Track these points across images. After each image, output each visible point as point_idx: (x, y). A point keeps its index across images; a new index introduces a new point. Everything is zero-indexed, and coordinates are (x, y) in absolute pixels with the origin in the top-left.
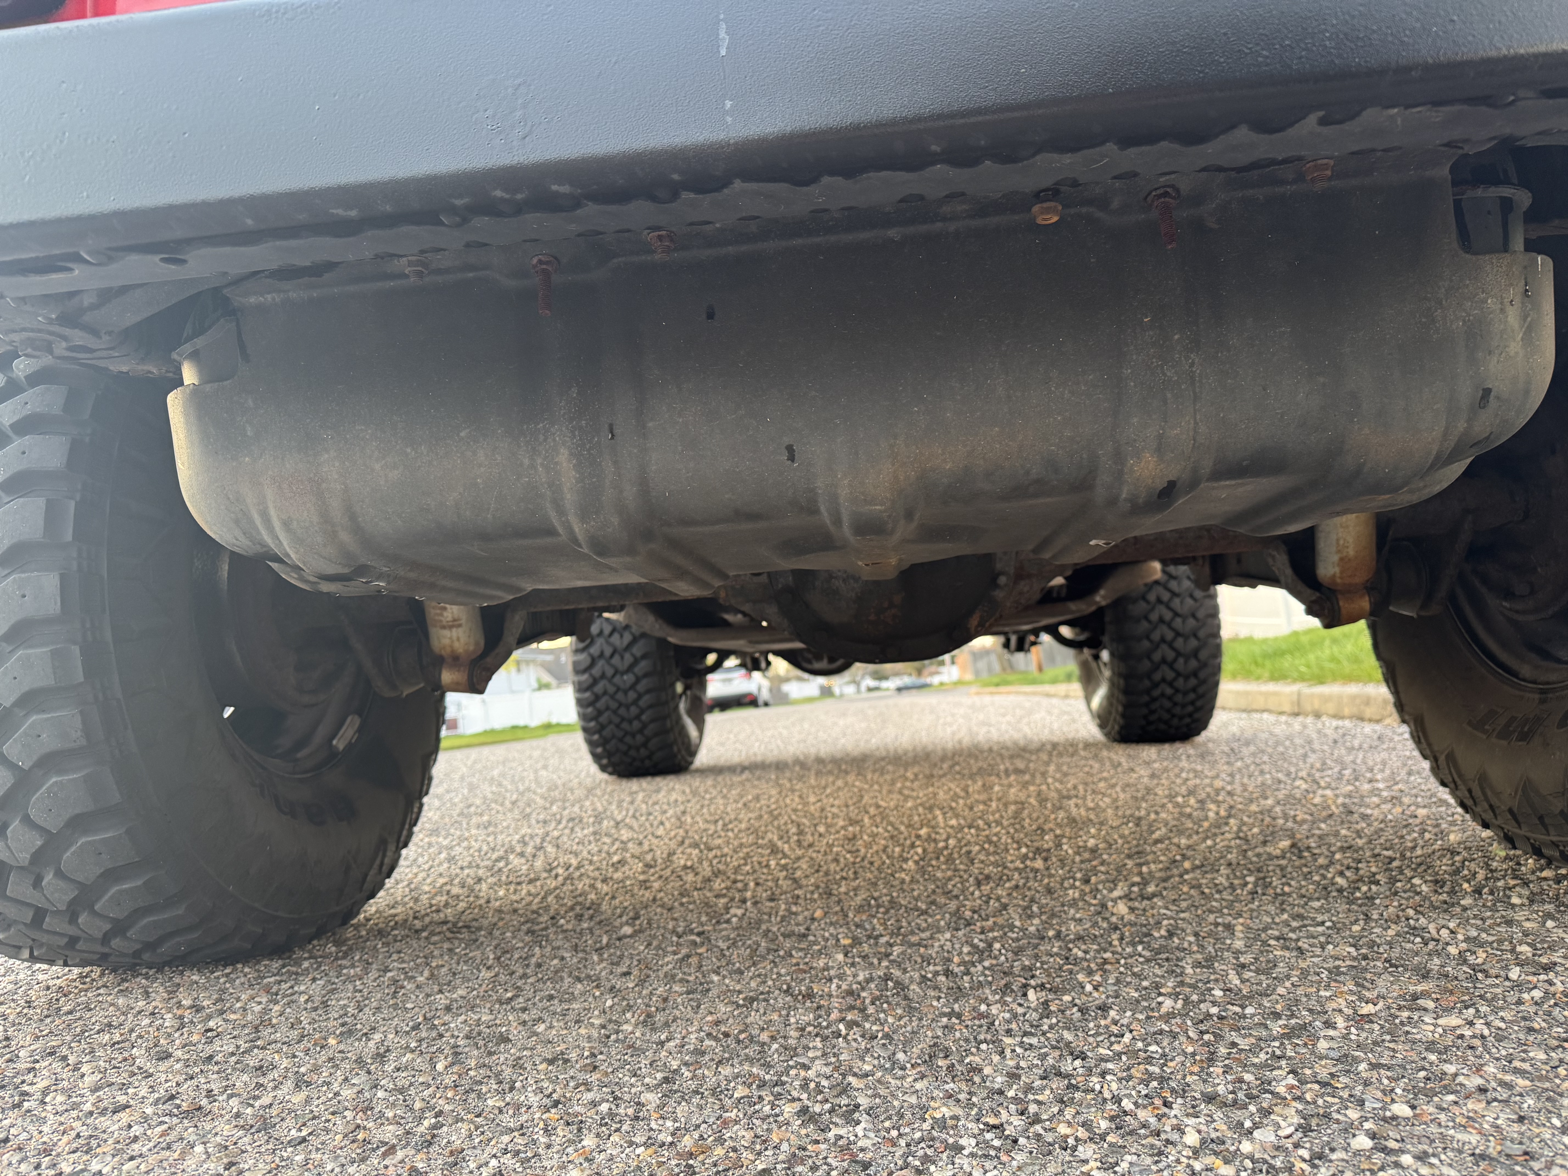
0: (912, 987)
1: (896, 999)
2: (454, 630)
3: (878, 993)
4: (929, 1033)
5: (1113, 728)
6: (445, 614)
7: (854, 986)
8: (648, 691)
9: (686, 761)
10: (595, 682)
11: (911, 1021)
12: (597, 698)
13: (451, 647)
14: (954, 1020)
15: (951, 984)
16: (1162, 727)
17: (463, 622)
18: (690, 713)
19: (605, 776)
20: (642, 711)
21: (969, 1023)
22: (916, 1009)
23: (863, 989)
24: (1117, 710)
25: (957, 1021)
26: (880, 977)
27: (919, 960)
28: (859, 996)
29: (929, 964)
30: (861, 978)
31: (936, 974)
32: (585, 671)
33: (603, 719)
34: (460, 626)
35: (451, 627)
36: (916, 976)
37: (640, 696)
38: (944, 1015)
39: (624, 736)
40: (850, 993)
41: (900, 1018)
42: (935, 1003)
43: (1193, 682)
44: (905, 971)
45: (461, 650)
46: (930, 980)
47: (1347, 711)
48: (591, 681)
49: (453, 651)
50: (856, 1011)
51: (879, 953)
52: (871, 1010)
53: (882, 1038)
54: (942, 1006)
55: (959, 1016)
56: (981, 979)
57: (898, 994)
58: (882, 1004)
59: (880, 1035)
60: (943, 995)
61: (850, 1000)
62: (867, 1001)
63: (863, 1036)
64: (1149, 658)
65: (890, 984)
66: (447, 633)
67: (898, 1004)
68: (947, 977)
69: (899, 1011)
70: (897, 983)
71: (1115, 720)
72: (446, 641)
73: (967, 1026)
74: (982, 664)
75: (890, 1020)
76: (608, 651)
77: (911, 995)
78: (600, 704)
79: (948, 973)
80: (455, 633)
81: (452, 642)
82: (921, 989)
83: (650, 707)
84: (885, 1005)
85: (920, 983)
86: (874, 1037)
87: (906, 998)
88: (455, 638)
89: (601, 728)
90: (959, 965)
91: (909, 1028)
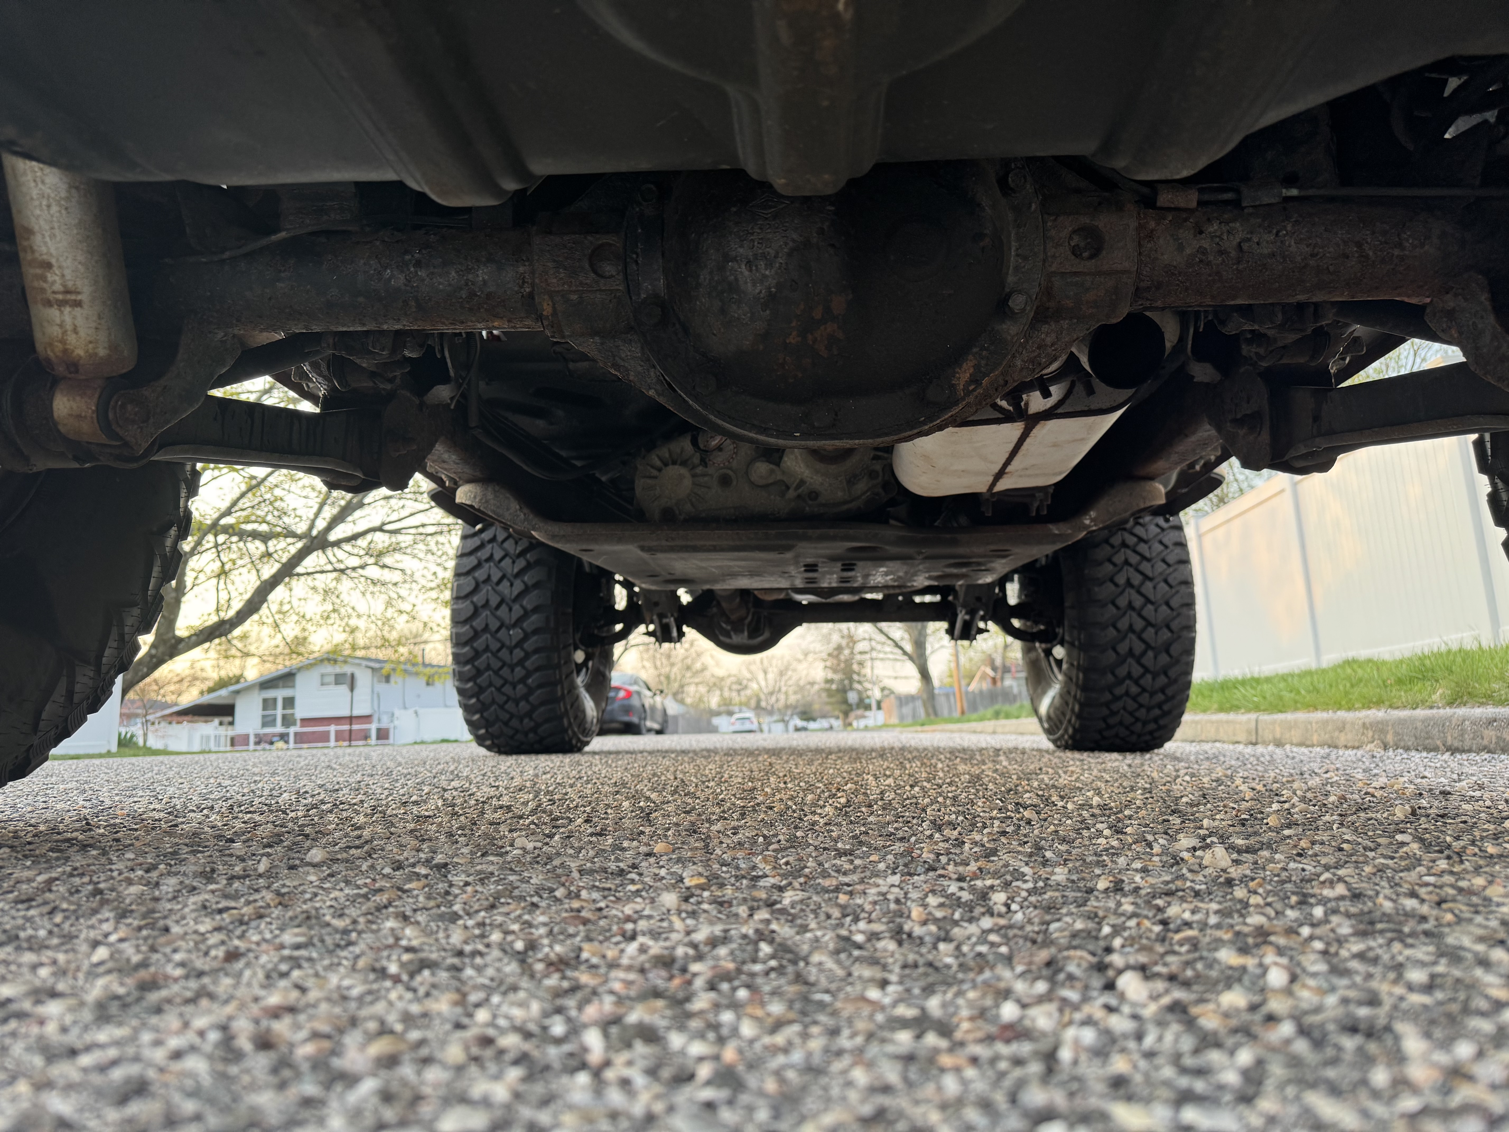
0: (816, 958)
1: (775, 981)
2: (67, 310)
3: (731, 966)
4: (860, 1076)
5: (1066, 730)
6: (50, 277)
7: (680, 951)
8: (536, 651)
9: (579, 740)
10: (476, 635)
11: (805, 1036)
12: (477, 654)
13: (63, 342)
14: (931, 1039)
15: (911, 957)
16: (1123, 732)
17: (84, 297)
18: (588, 688)
19: (483, 751)
20: (529, 674)
21: (978, 1050)
22: (822, 1006)
23: (700, 957)
24: (1073, 710)
25: (943, 1043)
26: (745, 937)
27: (836, 913)
28: (684, 970)
29: (856, 920)
30: (700, 936)
31: (874, 936)
32: (465, 622)
33: (482, 680)
34: (78, 304)
35: (62, 304)
36: (828, 938)
37: (527, 656)
38: (904, 1023)
39: (506, 702)
40: (666, 962)
41: (778, 1025)
42: (874, 994)
43: (1162, 680)
44: (804, 929)
45: (80, 352)
46: (859, 947)
47: (1315, 739)
48: (472, 634)
49: (65, 351)
50: (660, 1003)
51: (754, 899)
52: (702, 1002)
53: (709, 1083)
54: (895, 1004)
55: (945, 1029)
56: (983, 949)
57: (780, 970)
58: (734, 989)
59: (704, 1071)
60: (894, 978)
61: (657, 978)
62: (699, 983)
63: (652, 1072)
64: (1114, 649)
65: (765, 949)
66: (54, 313)
67: (775, 993)
68: (900, 943)
69: (776, 1008)
70: (783, 949)
71: (1069, 721)
72: (55, 331)
73: (974, 1061)
74: (907, 710)
75: (747, 1029)
76: (494, 601)
77: (813, 974)
78: (480, 662)
79: (899, 935)
80: (68, 315)
81: (65, 332)
82: (839, 962)
83: (537, 669)
84: (742, 994)
85: (837, 952)
86: (685, 1077)
87: (799, 978)
88: (69, 327)
89: (480, 690)
90: (924, 923)
91: (797, 1056)
